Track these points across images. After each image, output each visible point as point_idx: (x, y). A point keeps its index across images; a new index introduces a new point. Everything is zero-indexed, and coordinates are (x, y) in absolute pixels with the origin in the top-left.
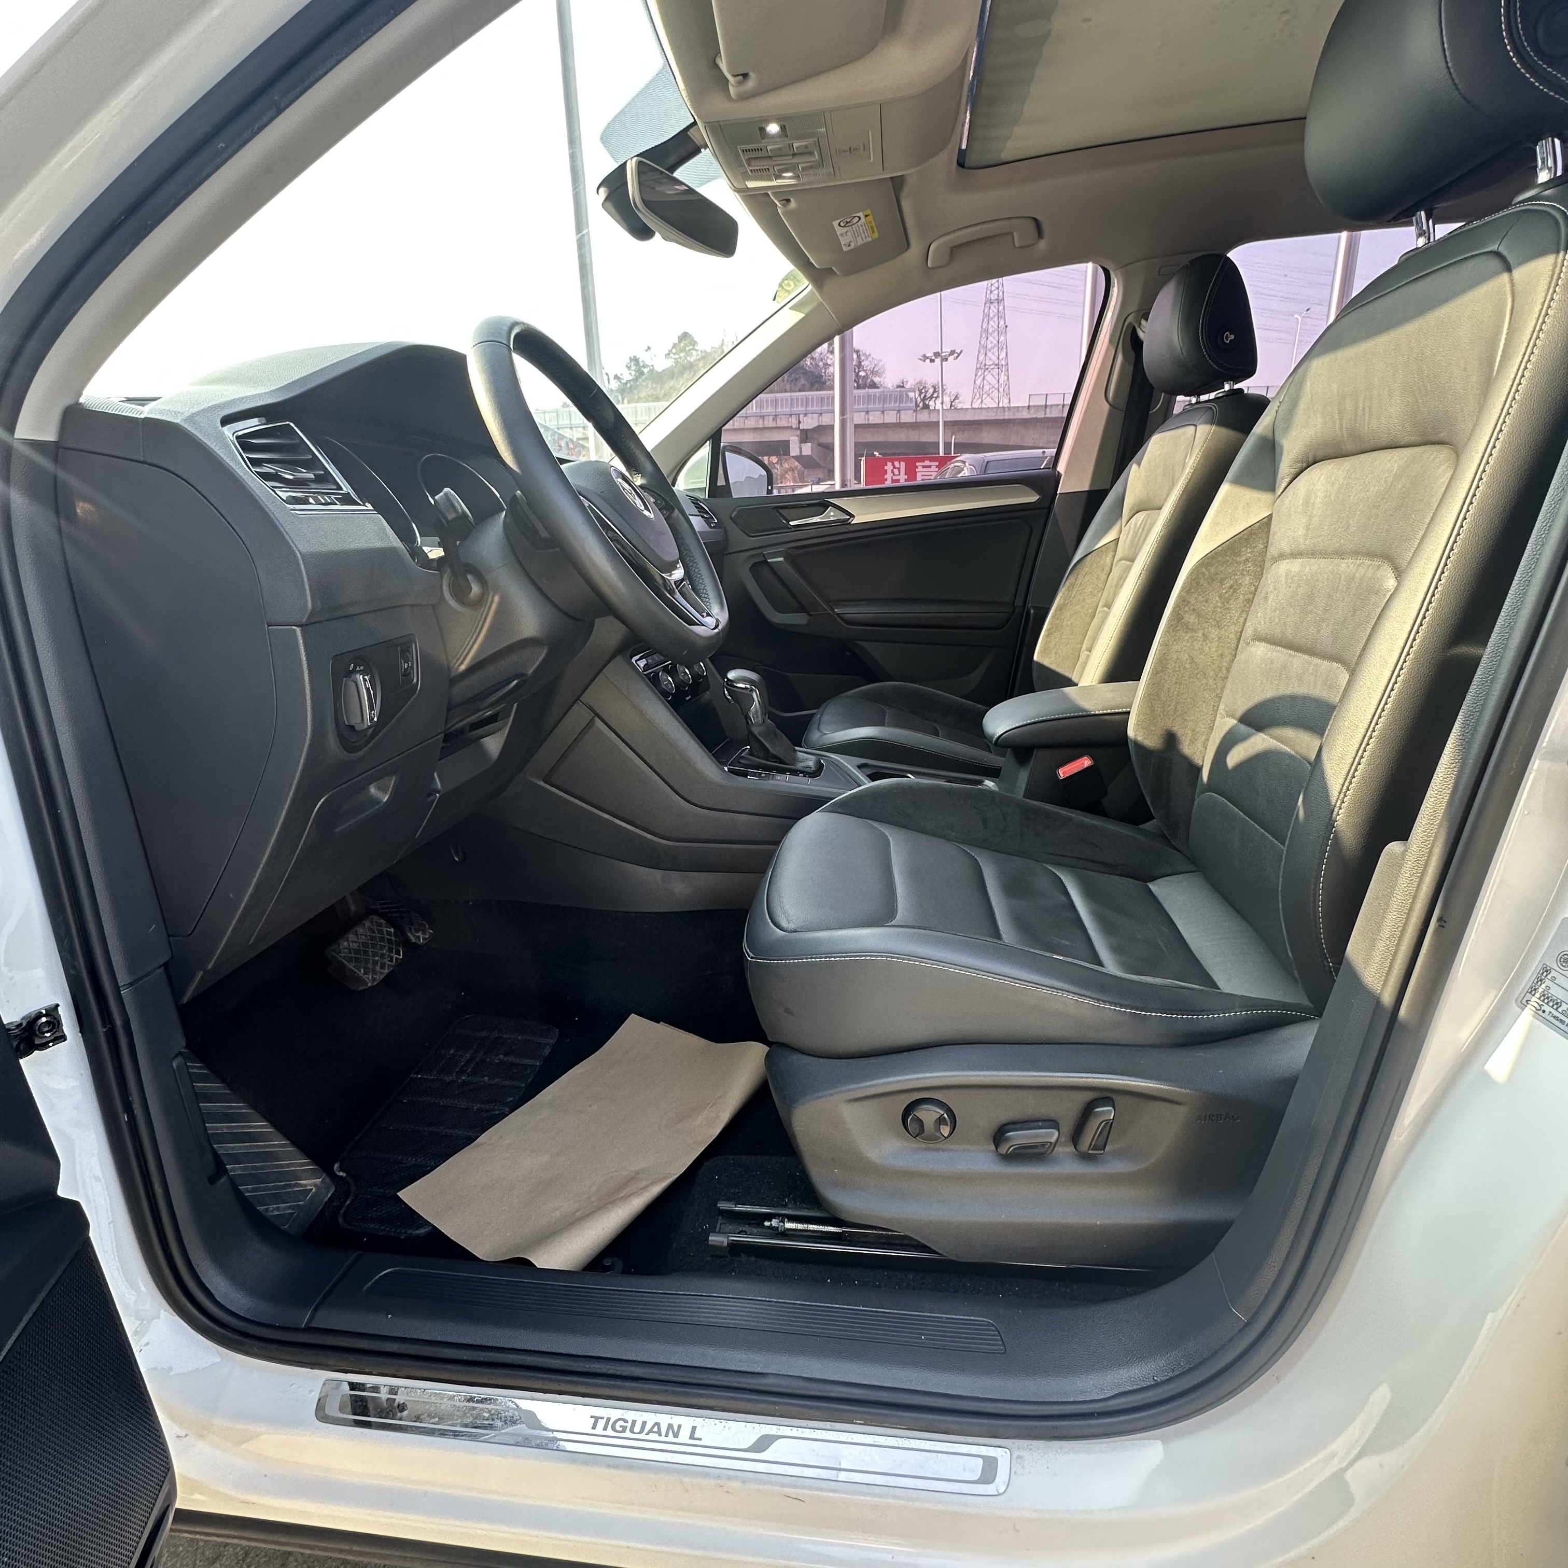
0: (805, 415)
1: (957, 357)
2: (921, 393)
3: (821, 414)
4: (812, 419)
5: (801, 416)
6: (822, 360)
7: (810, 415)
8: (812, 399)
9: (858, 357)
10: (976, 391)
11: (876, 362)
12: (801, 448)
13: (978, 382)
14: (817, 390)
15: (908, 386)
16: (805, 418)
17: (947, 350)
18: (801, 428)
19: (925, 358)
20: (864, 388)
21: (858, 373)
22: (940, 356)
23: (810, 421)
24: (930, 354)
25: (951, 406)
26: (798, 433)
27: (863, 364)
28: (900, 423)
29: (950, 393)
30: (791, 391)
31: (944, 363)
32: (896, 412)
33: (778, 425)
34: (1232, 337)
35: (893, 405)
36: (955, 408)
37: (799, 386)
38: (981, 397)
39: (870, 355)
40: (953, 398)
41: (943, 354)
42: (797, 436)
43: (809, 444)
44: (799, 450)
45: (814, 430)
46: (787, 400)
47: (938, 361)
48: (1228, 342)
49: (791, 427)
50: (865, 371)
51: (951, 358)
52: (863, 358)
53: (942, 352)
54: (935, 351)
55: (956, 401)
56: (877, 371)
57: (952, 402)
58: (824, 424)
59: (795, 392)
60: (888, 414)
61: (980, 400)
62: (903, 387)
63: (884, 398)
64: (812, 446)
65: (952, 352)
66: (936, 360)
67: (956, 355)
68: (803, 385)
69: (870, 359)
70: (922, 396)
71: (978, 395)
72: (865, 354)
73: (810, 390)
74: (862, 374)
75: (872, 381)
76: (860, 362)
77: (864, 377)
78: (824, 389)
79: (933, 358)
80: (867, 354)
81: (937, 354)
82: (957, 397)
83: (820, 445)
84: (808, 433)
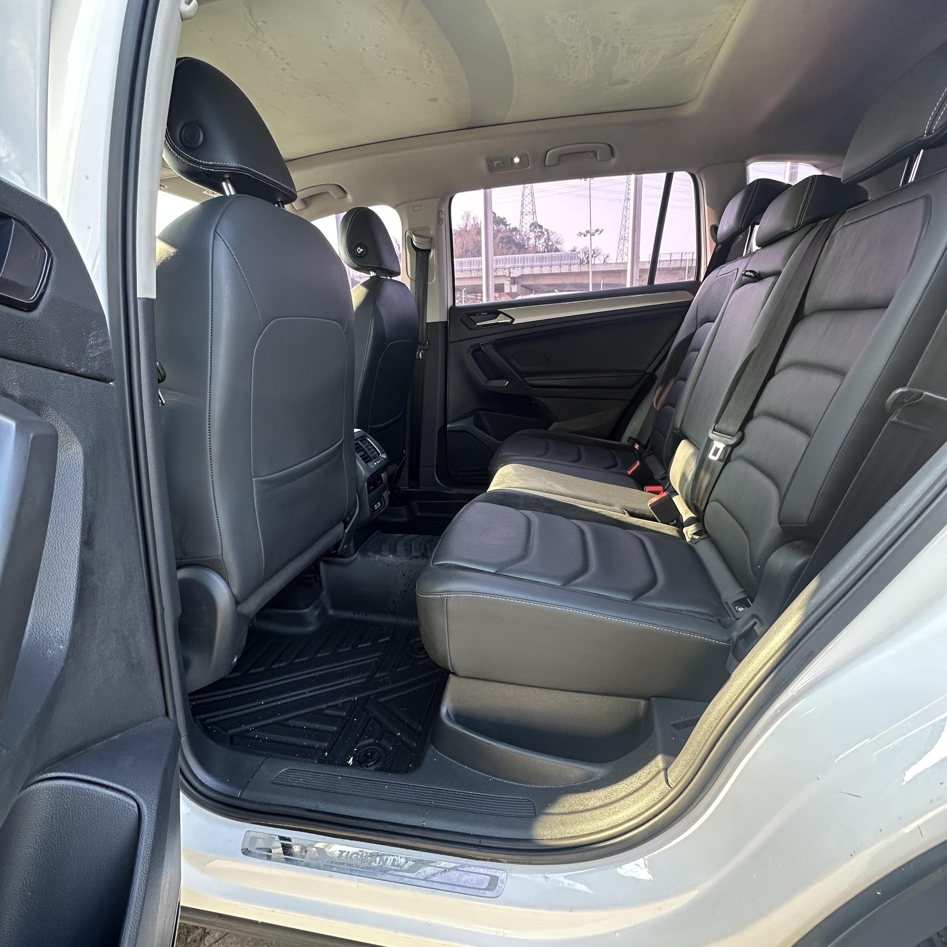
0: (514, 268)
1: (600, 233)
2: (586, 254)
3: (523, 268)
4: (518, 270)
5: (511, 269)
6: (526, 236)
7: (516, 269)
8: (518, 259)
9: (548, 233)
10: (619, 252)
11: (559, 237)
12: (511, 288)
13: (621, 247)
14: (522, 253)
15: (577, 250)
16: (514, 271)
17: (594, 229)
18: (511, 276)
19: (581, 234)
20: (551, 252)
21: (548, 243)
22: (589, 232)
23: (516, 272)
24: (584, 232)
25: (604, 261)
26: (510, 279)
27: (550, 237)
28: (570, 272)
29: (604, 254)
30: (507, 254)
31: (592, 237)
32: (568, 266)
33: (498, 275)
34: (362, 250)
35: (566, 262)
36: (607, 263)
37: (511, 251)
38: (622, 256)
39: (555, 232)
40: (605, 257)
41: (591, 232)
42: (509, 281)
43: (516, 286)
44: (509, 289)
45: (519, 277)
46: (503, 260)
47: (589, 235)
48: (360, 252)
49: (505, 276)
50: (552, 241)
51: (596, 234)
52: (550, 234)
53: (591, 231)
54: (587, 230)
55: (607, 259)
56: (559, 242)
57: (605, 259)
58: (525, 274)
59: (509, 254)
60: (563, 267)
61: (621, 258)
62: (575, 251)
63: (561, 258)
64: (517, 287)
65: (597, 231)
66: (587, 235)
67: (599, 232)
68: (514, 251)
69: (555, 234)
70: (587, 256)
71: (620, 255)
72: (552, 232)
73: (519, 254)
74: (550, 243)
75: (556, 247)
76: (549, 237)
77: (551, 245)
78: (526, 253)
79: (586, 234)
80: (553, 231)
81: (588, 232)
82: (607, 257)
83: (522, 286)
84: (515, 279)
